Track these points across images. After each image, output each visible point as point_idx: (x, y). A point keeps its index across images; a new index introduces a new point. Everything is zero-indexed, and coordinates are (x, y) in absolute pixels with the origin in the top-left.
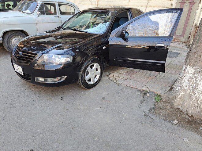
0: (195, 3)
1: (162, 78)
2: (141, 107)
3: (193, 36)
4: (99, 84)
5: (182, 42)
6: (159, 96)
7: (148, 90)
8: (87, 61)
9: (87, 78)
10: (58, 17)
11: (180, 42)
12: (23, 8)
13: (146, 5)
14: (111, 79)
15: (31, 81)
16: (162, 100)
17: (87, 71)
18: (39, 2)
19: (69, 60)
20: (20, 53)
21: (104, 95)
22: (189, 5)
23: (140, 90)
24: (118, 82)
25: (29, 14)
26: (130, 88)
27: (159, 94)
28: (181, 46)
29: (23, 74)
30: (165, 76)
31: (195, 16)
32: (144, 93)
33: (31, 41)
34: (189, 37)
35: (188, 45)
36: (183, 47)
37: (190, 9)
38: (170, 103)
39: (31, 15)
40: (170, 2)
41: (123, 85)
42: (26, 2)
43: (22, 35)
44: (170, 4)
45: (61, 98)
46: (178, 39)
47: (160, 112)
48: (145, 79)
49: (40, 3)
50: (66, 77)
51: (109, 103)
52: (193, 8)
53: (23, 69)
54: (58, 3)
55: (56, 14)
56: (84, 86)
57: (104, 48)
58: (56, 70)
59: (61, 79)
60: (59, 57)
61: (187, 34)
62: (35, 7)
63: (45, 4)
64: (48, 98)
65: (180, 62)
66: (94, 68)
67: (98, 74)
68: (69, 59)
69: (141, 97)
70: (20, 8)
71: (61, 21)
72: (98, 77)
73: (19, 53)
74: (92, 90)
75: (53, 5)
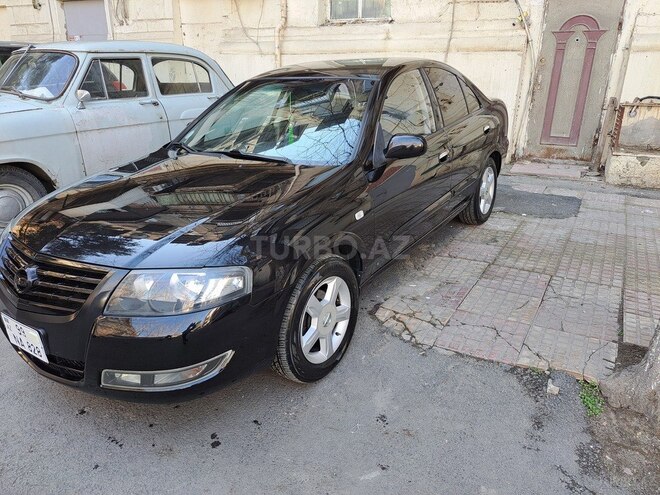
0: (605, 31)
1: (568, 306)
2: (540, 445)
3: (609, 139)
4: (348, 356)
5: (574, 158)
6: (593, 387)
7: (542, 365)
8: (305, 277)
9: (306, 341)
10: (155, 104)
11: (567, 158)
12: (22, 81)
13: (445, 46)
14: (387, 330)
15: (82, 383)
16: (609, 406)
17: (307, 315)
18: (81, 57)
19: (241, 285)
20: (31, 270)
21: (381, 402)
22: (584, 40)
23: (513, 369)
24: (419, 338)
25: (49, 101)
26: (472, 361)
27: (593, 380)
28: (575, 171)
29: (45, 359)
30: (576, 295)
31: (607, 75)
32: (535, 381)
33: (64, 208)
34: (596, 140)
35: (595, 169)
36: (583, 174)
37: (591, 52)
38: (642, 415)
39: (54, 103)
40: (523, 32)
41: (442, 351)
42: (32, 58)
43: (23, 178)
44: (525, 39)
45: (213, 436)
46: (561, 150)
47: (619, 462)
48: (511, 316)
49: (85, 61)
50: (230, 354)
51: (408, 439)
52: (599, 48)
53: (45, 339)
54: (150, 57)
55: (146, 95)
56: (297, 376)
57: (359, 215)
58: (185, 334)
59: (211, 367)
60: (199, 278)
61: (588, 130)
62: (68, 76)
63: (103, 60)
64: (159, 446)
65: (598, 233)
66: (329, 296)
67: (343, 319)
68: (238, 283)
69: (528, 399)
70: (9, 83)
71: (165, 118)
72: (342, 327)
73: (23, 274)
74: (326, 384)
75: (134, 63)
